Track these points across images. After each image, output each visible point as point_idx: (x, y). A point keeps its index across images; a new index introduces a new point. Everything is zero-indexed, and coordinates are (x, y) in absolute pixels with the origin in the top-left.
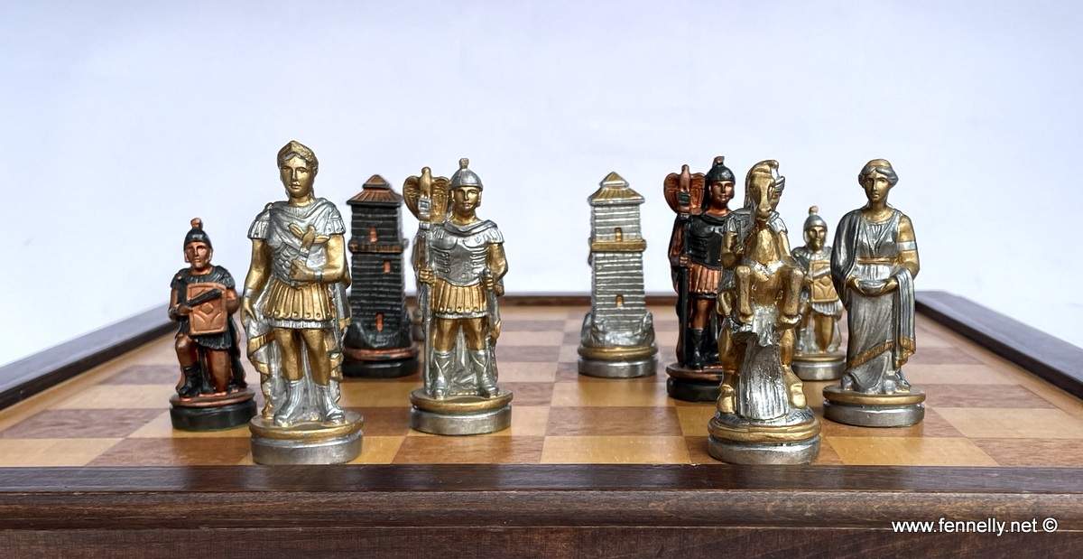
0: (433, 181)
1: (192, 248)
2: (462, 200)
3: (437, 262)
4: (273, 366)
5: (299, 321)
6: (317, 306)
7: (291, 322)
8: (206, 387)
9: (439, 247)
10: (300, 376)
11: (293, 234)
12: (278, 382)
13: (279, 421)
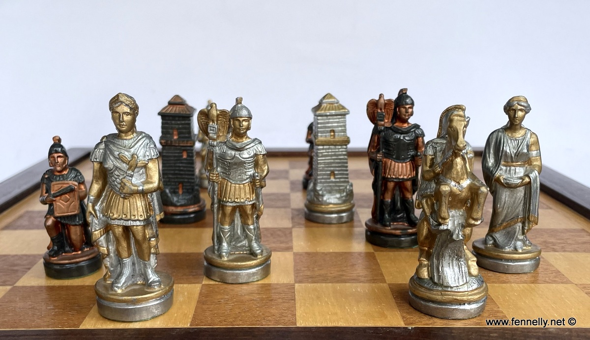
0: (218, 112)
1: (54, 157)
2: (238, 127)
3: (221, 167)
4: (110, 247)
5: (128, 220)
6: (140, 209)
7: (122, 221)
8: (67, 249)
9: (222, 158)
10: (130, 255)
11: (121, 160)
12: (113, 258)
13: (115, 288)
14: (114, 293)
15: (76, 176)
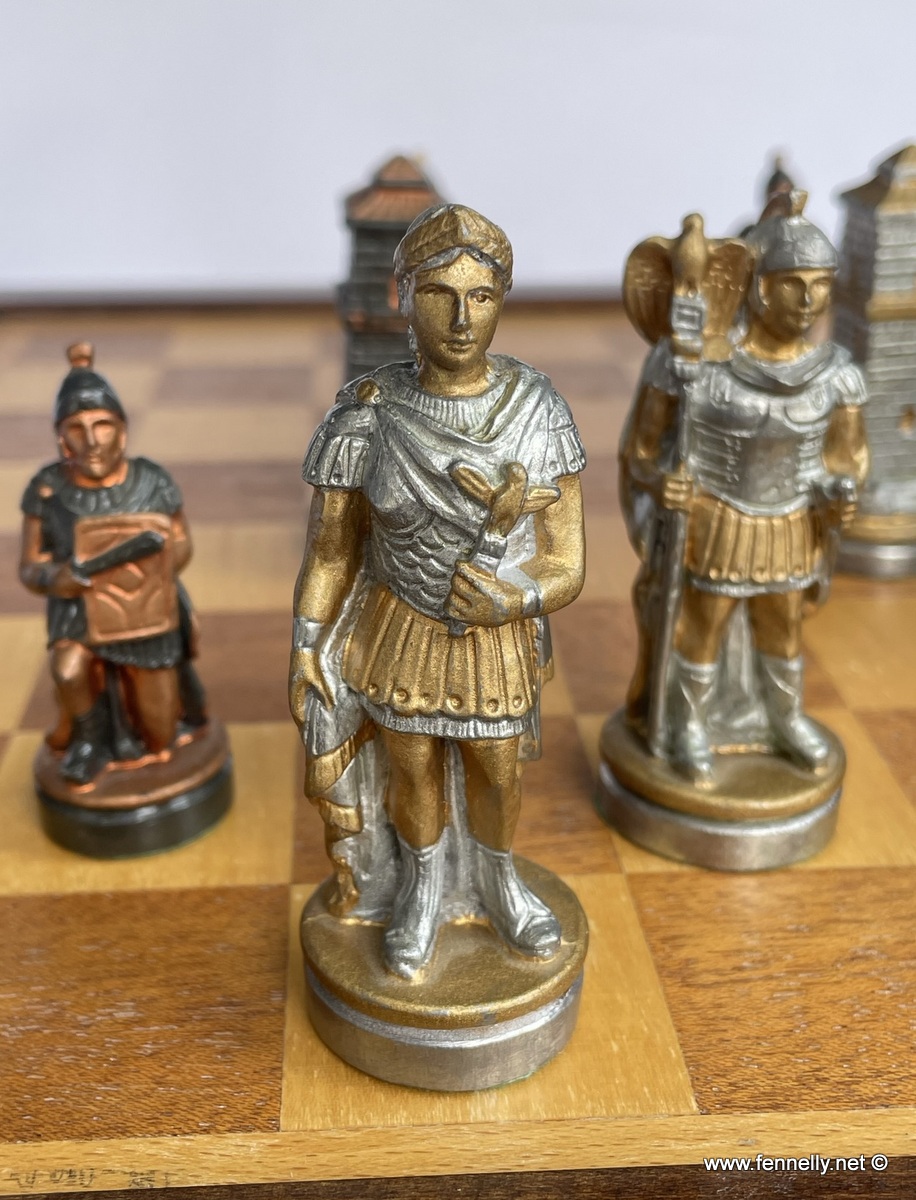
0: (712, 249)
2: (792, 306)
4: (364, 801)
5: (465, 719)
6: (513, 676)
7: (440, 722)
8: (126, 745)
12: (376, 839)
13: (404, 967)
14: (398, 983)
15: (157, 489)
